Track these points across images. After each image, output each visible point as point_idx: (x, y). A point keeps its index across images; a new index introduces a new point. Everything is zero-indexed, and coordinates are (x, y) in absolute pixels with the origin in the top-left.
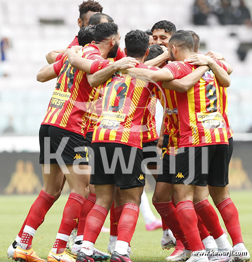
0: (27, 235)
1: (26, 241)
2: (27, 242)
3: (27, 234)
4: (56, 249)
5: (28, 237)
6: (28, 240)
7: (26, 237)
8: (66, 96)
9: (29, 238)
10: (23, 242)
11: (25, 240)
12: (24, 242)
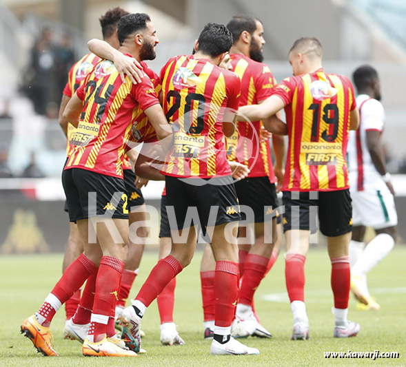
0: (49, 306)
1: (45, 313)
2: (46, 315)
3: (48, 304)
4: (93, 336)
5: (49, 308)
6: (48, 313)
7: (46, 308)
8: (93, 129)
9: (50, 310)
10: (40, 313)
11: (44, 311)
12: (42, 313)
